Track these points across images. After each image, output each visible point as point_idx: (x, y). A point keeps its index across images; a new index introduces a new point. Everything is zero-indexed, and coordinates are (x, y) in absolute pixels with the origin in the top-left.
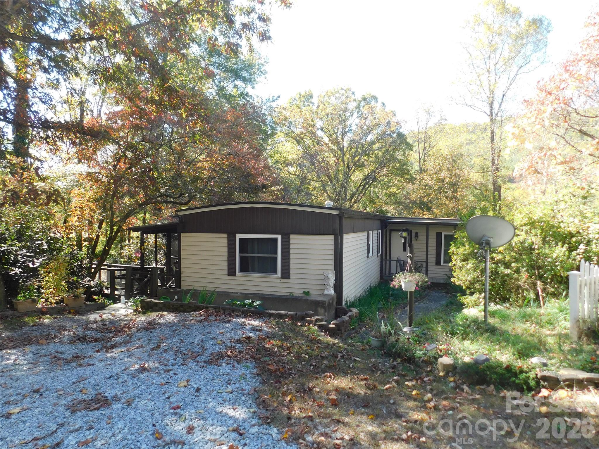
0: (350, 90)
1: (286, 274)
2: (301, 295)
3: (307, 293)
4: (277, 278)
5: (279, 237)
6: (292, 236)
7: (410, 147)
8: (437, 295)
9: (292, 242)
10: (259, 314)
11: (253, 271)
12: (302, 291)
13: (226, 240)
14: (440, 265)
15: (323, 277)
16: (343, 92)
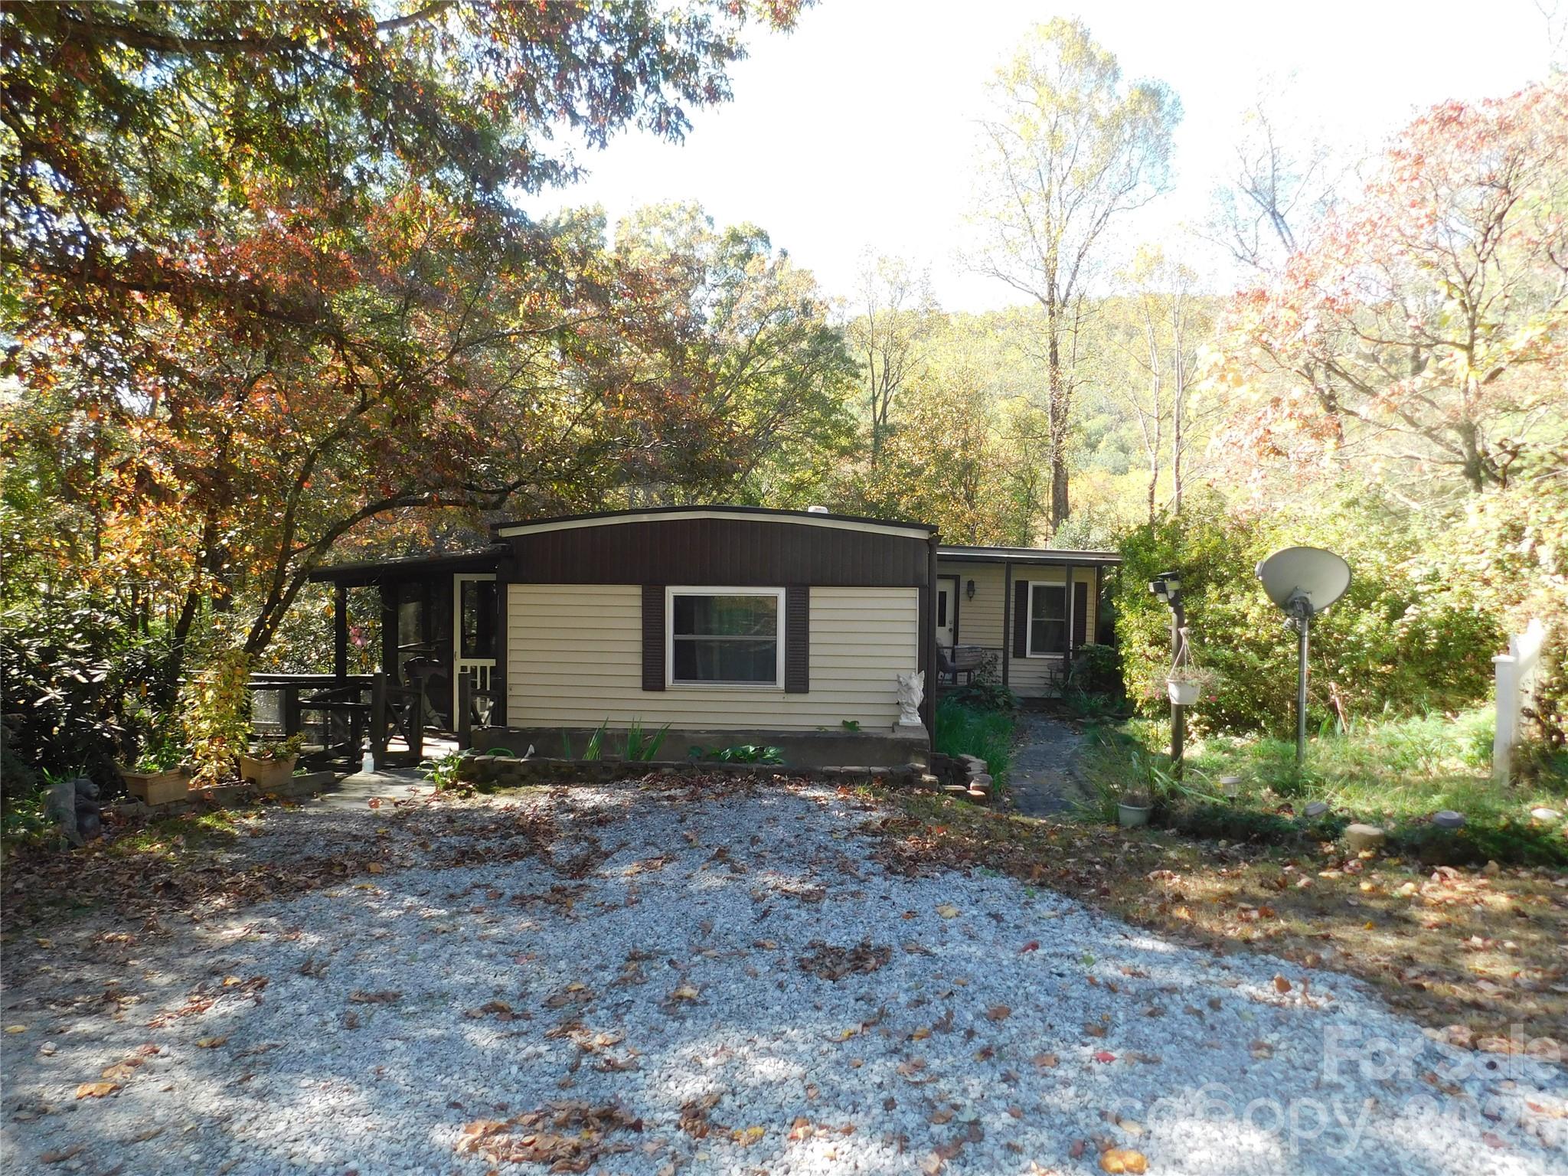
0: (698, 209)
1: (798, 682)
2: (841, 730)
3: (852, 726)
4: (777, 692)
5: (781, 593)
6: (814, 592)
7: (852, 369)
8: (1043, 724)
9: (813, 604)
10: (803, 776)
11: (709, 677)
12: (838, 722)
13: (639, 602)
14: (1024, 656)
15: (894, 687)
16: (686, 216)
